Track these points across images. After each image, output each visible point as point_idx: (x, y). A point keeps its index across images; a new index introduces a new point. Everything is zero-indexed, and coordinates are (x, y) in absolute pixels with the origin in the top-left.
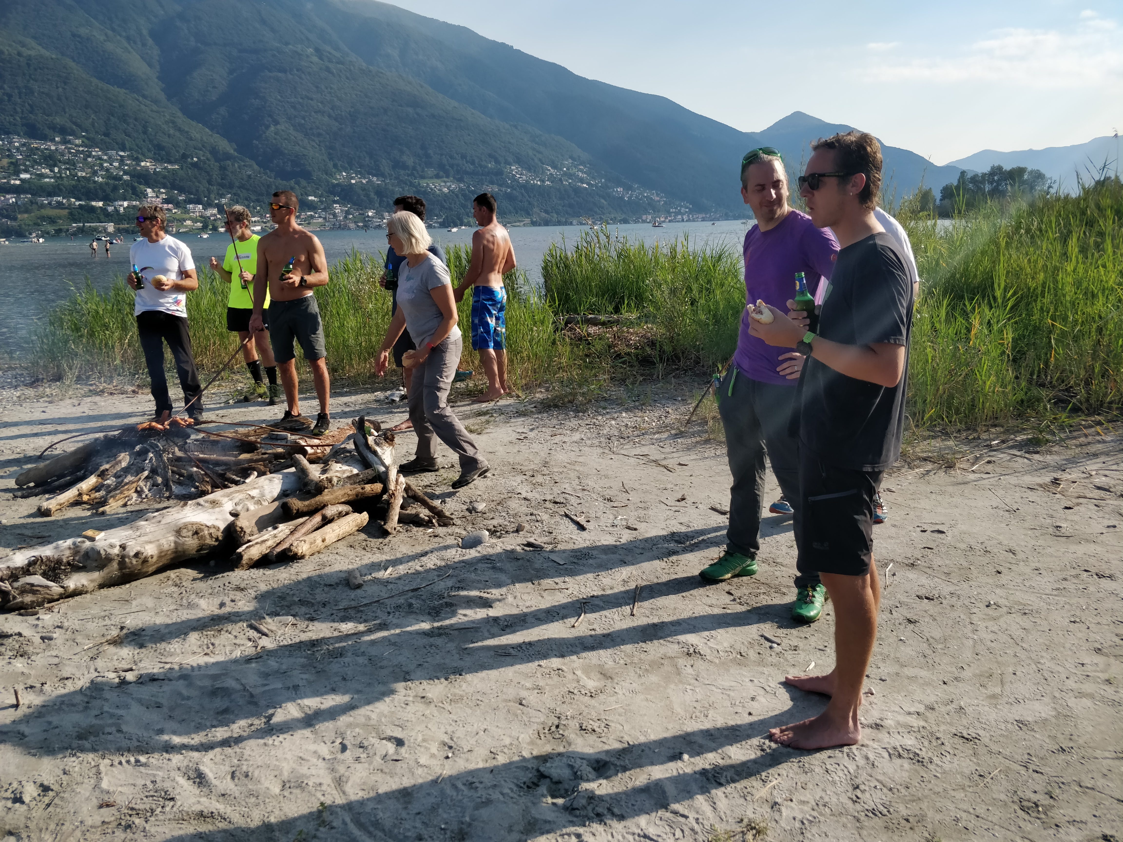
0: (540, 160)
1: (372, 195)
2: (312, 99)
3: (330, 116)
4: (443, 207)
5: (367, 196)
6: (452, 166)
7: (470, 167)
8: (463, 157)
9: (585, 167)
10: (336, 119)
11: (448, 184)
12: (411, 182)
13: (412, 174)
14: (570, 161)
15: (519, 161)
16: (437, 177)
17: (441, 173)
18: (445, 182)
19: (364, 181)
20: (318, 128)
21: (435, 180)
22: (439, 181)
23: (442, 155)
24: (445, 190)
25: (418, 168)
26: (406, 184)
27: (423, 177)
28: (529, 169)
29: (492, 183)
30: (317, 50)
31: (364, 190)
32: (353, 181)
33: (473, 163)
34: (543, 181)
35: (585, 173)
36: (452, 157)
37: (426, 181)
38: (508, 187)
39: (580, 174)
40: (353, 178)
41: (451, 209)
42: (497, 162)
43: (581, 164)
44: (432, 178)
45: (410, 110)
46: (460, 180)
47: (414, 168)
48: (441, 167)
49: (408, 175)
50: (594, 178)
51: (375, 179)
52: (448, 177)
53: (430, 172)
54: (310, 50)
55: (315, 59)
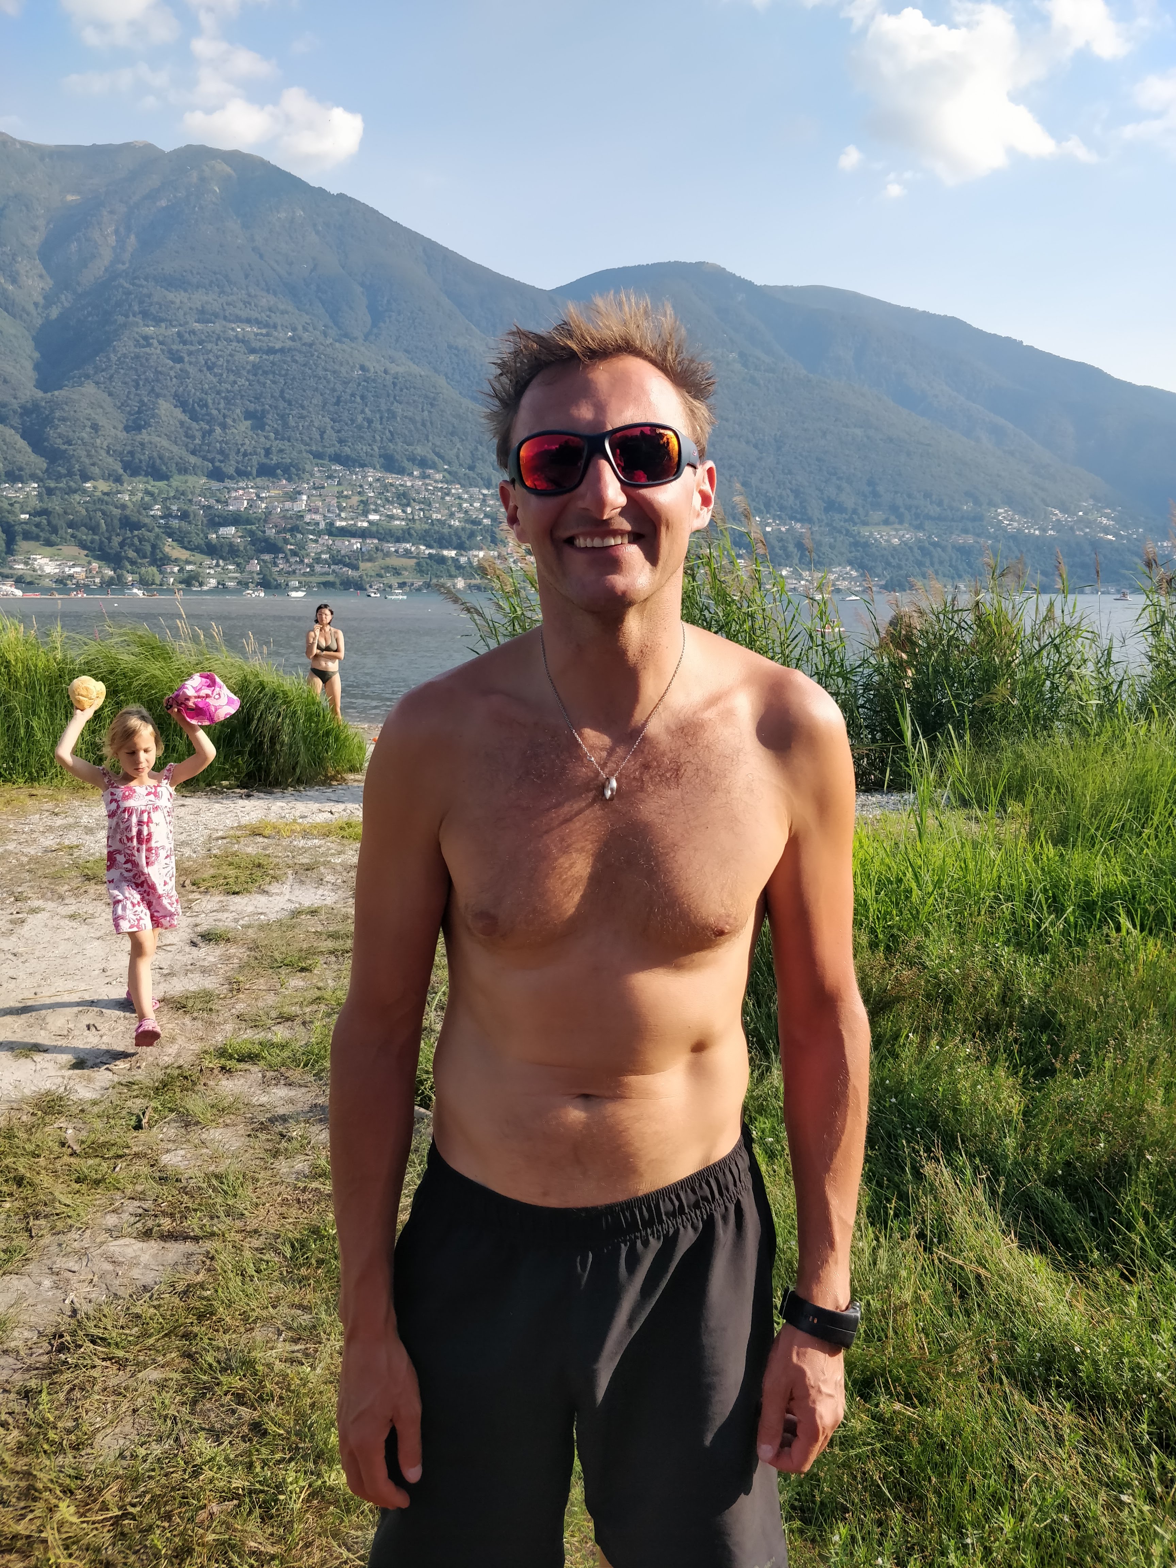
0: (1043, 501)
1: (791, 548)
2: (727, 420)
3: (748, 442)
4: (888, 564)
5: (784, 548)
6: (908, 508)
7: (934, 510)
8: (927, 495)
9: (1114, 510)
10: (756, 446)
11: (901, 533)
12: (847, 531)
13: (851, 520)
14: (1091, 502)
15: (1010, 501)
16: (886, 522)
17: (892, 518)
18: (897, 530)
19: (783, 529)
20: (730, 458)
21: (883, 528)
22: (887, 528)
23: (896, 492)
24: (896, 541)
25: (861, 511)
26: (840, 532)
27: (865, 523)
28: (1024, 513)
29: (965, 531)
30: (742, 355)
31: (781, 540)
32: (768, 529)
33: (940, 503)
34: (1043, 530)
35: (1113, 519)
36: (910, 496)
37: (868, 528)
38: (989, 537)
39: (1105, 521)
40: (768, 525)
41: (900, 567)
42: (977, 502)
43: (1107, 507)
44: (877, 524)
45: (859, 432)
46: (920, 527)
47: (855, 511)
48: (894, 509)
49: (846, 521)
50: (1126, 527)
51: (798, 525)
52: (901, 522)
53: (877, 515)
54: (734, 355)
55: (738, 366)
